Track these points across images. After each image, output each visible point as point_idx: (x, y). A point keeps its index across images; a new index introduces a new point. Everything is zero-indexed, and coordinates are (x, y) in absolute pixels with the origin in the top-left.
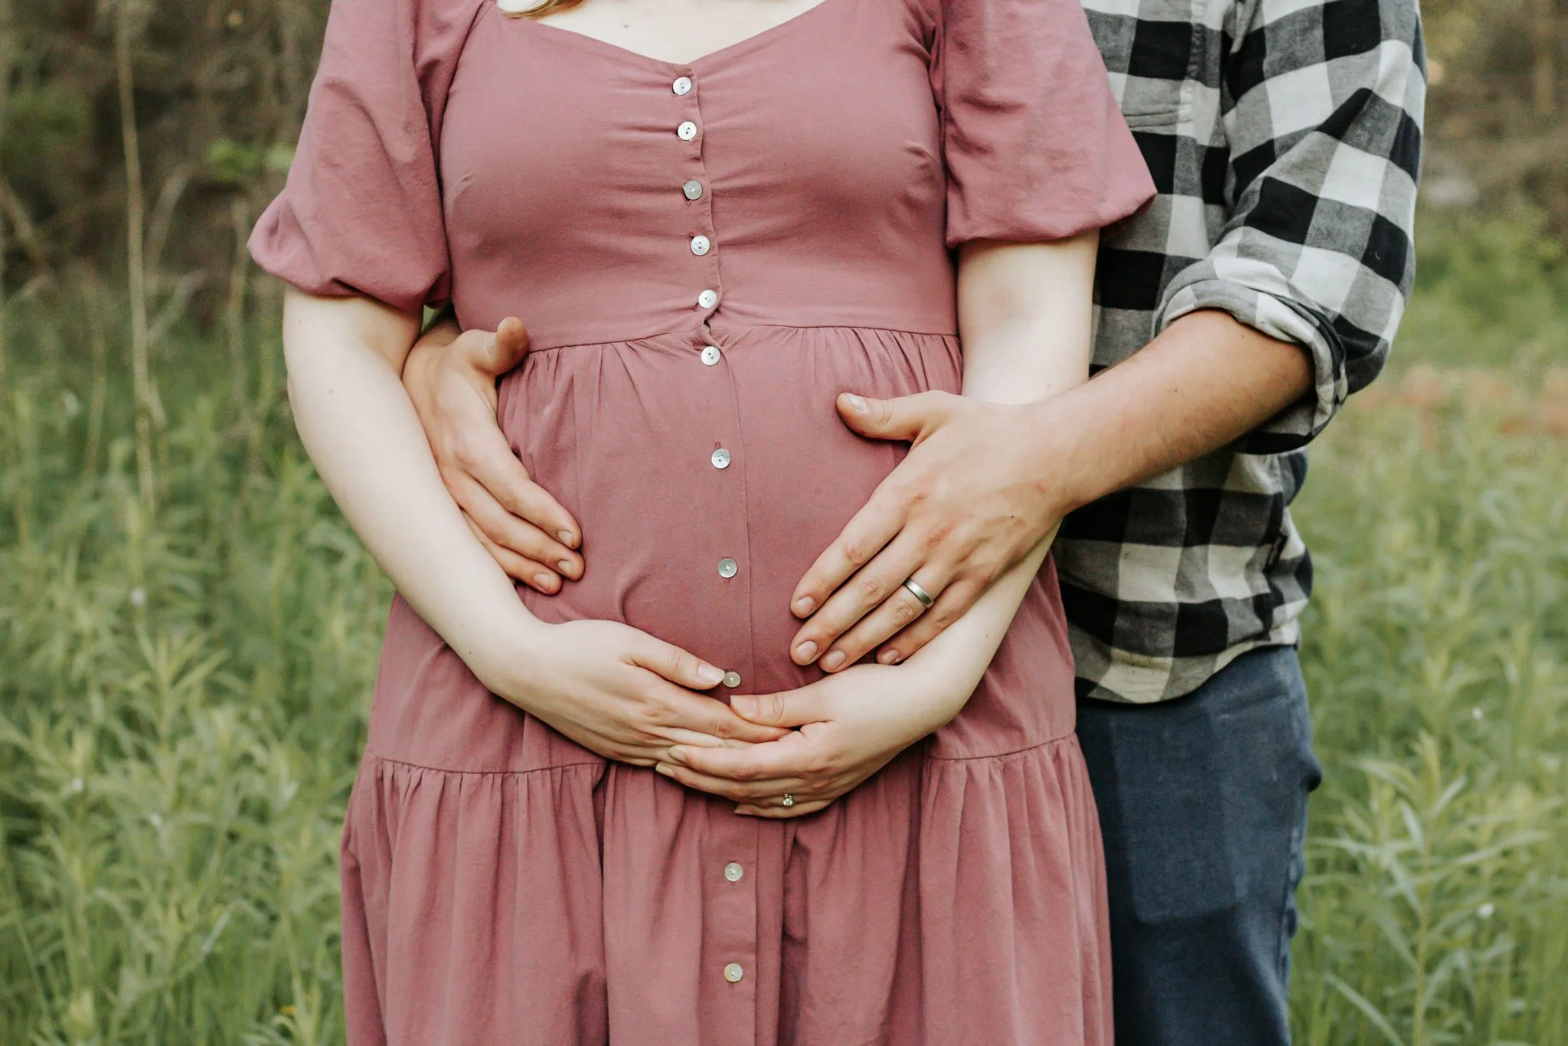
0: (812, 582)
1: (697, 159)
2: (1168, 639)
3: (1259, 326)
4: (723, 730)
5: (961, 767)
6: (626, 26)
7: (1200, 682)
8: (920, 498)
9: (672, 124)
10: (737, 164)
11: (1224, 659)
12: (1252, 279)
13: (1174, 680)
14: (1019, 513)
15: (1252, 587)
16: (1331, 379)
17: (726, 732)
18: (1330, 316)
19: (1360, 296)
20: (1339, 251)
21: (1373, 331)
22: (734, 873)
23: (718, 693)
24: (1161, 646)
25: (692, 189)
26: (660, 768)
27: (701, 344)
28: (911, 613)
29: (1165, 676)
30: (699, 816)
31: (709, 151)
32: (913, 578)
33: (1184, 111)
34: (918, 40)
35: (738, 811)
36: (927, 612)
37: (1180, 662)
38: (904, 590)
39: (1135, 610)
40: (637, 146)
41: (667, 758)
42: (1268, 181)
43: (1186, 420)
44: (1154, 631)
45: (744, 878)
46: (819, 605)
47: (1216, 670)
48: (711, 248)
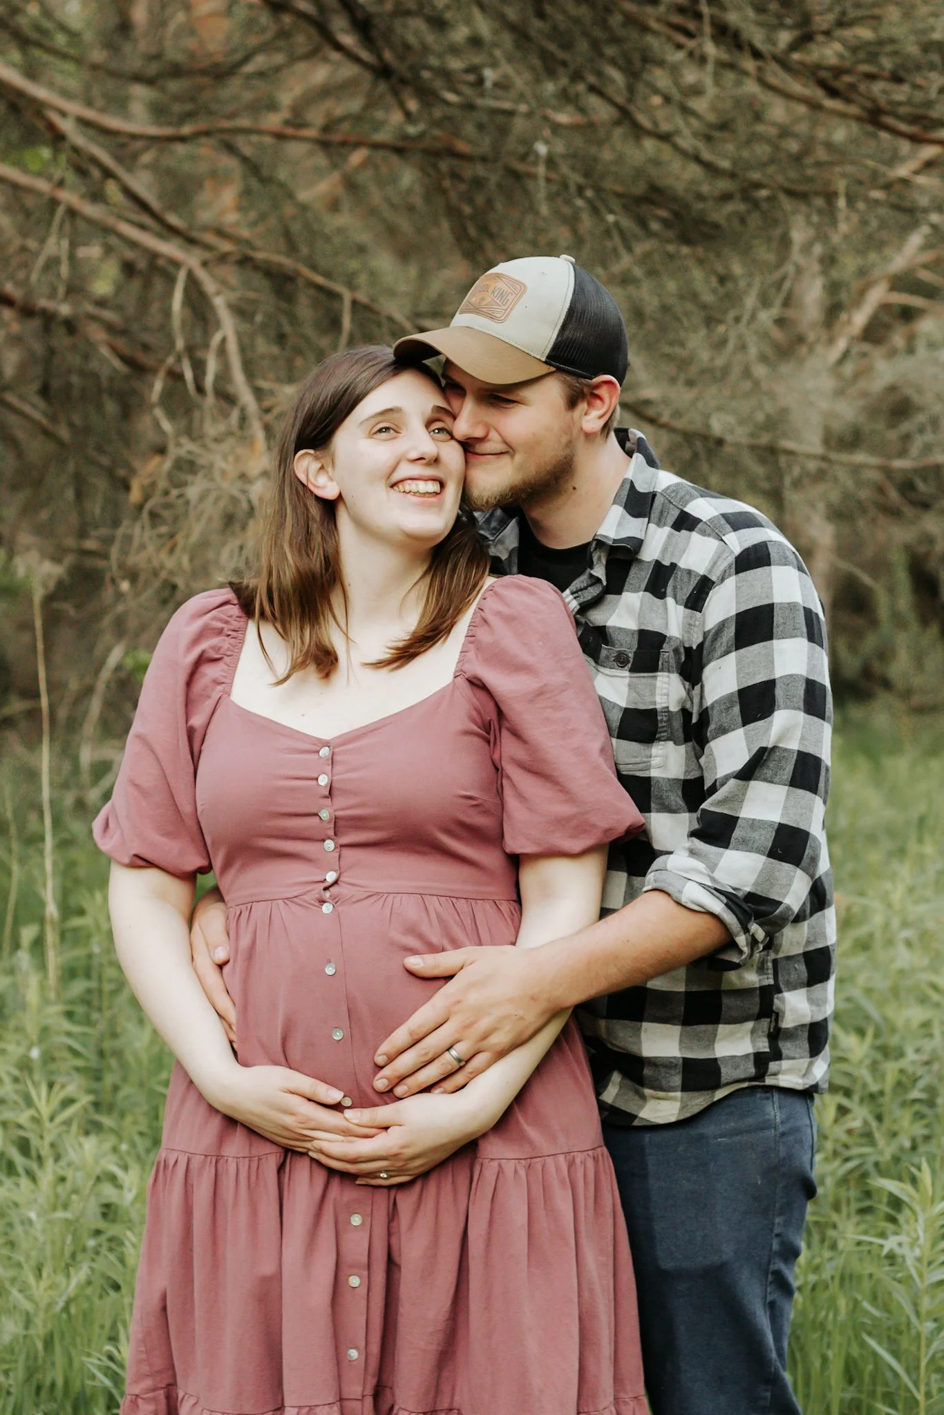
0: (386, 1047)
1: (326, 797)
2: (677, 1080)
3: (683, 903)
4: (344, 1132)
5: (495, 1164)
6: (303, 715)
7: (702, 1108)
8: (459, 1002)
9: (315, 775)
10: (352, 801)
11: (720, 1094)
12: (686, 871)
13: (682, 1108)
14: (521, 1013)
15: (754, 1046)
16: (742, 933)
17: (346, 1133)
18: (740, 894)
19: (766, 877)
20: (750, 851)
21: (777, 898)
22: (356, 1220)
23: (337, 1107)
24: (672, 1084)
25: (325, 814)
26: (311, 1154)
27: (322, 902)
28: (450, 1067)
29: (677, 1105)
30: (335, 1184)
31: (335, 792)
32: (454, 1047)
33: (654, 762)
34: (479, 727)
35: (358, 1182)
36: (461, 1068)
37: (685, 1094)
38: (447, 1053)
39: (653, 1063)
40: (293, 789)
41: (312, 1148)
42: (703, 810)
43: (636, 959)
44: (668, 1075)
45: (363, 1224)
46: (391, 1059)
47: (715, 1099)
48: (336, 848)
